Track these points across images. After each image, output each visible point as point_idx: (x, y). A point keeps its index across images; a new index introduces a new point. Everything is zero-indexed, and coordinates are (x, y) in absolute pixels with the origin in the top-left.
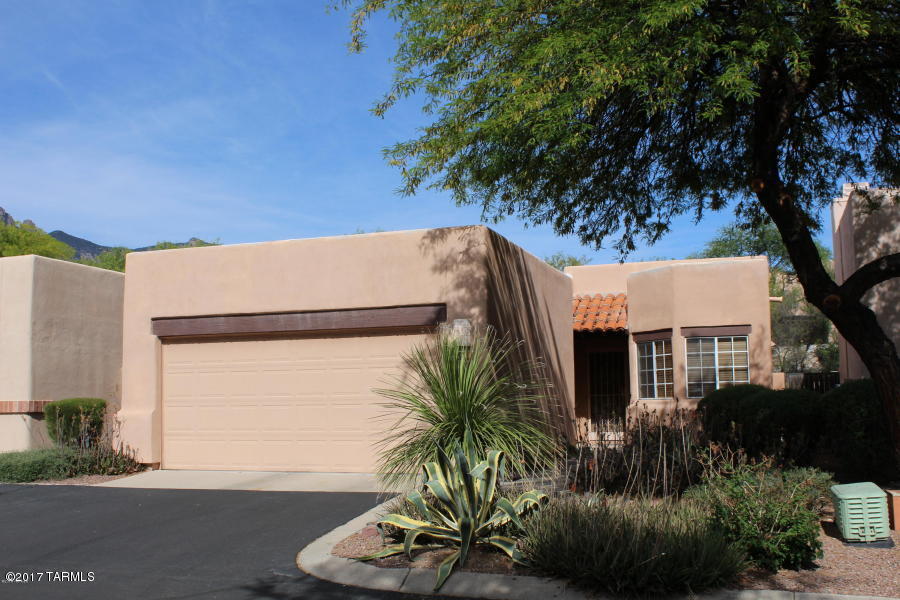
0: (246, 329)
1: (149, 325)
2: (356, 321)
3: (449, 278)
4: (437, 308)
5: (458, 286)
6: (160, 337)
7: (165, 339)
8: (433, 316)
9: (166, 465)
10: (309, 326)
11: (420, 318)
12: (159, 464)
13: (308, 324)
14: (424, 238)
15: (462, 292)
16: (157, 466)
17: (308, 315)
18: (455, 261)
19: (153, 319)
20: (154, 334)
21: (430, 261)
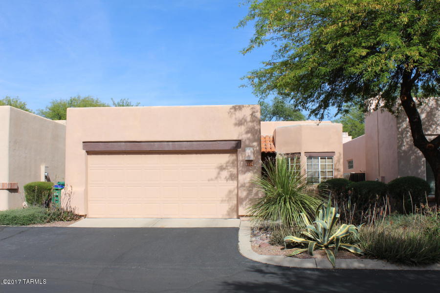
0: (136, 149)
1: (81, 145)
2: (195, 147)
3: (243, 129)
4: (237, 142)
5: (247, 132)
6: (86, 151)
7: (89, 153)
8: (234, 146)
9: (89, 215)
10: (171, 149)
11: (228, 146)
12: (86, 215)
13: (170, 147)
14: (231, 109)
15: (249, 135)
16: (85, 216)
17: (171, 143)
18: (246, 121)
19: (83, 142)
20: (84, 149)
21: (233, 121)
